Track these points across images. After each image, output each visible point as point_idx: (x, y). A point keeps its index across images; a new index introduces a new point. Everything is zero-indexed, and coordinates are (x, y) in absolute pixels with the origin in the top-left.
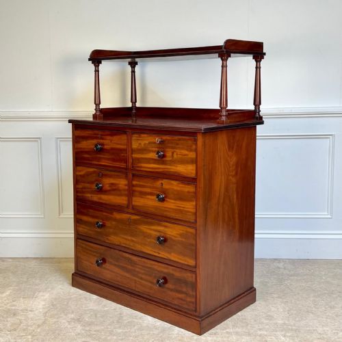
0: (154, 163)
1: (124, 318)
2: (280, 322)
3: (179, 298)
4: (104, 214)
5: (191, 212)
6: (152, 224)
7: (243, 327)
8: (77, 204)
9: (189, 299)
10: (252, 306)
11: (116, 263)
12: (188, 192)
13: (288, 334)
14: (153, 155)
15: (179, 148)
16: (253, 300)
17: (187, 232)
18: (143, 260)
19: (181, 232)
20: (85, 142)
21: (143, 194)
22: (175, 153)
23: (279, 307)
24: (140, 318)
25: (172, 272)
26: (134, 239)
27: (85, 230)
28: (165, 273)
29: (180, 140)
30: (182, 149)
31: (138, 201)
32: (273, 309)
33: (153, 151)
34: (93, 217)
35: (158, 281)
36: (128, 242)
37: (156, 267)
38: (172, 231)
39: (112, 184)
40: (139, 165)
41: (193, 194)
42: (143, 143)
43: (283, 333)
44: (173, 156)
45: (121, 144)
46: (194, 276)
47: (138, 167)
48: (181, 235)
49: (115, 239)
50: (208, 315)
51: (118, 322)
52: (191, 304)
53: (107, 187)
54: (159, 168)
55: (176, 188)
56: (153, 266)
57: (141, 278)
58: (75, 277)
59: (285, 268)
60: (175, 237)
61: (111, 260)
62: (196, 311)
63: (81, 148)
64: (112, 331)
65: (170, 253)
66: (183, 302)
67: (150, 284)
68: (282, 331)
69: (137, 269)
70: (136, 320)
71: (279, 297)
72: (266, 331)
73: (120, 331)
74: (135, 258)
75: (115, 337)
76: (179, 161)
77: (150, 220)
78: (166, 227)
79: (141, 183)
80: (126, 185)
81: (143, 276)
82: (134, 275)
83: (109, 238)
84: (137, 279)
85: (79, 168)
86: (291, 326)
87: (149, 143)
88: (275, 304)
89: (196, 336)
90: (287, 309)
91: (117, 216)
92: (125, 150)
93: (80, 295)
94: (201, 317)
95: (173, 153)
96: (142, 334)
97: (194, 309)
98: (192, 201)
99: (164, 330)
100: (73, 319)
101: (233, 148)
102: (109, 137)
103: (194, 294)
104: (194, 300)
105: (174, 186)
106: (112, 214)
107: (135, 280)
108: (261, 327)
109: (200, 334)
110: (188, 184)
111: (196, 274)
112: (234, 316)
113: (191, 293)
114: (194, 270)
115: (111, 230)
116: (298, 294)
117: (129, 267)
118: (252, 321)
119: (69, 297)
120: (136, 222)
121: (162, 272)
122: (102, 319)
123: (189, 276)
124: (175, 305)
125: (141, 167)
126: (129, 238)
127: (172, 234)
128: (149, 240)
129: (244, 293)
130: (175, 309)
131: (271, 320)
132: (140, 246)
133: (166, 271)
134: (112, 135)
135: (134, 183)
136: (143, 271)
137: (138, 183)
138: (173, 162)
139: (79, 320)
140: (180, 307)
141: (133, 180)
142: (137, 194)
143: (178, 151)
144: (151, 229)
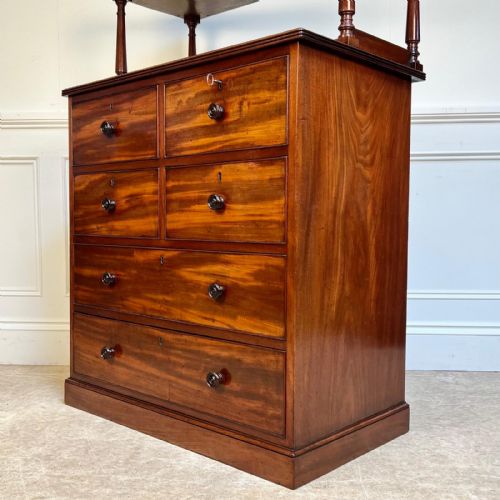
0: (206, 135)
1: (142, 455)
2: (462, 466)
3: (251, 411)
4: (119, 257)
5: (277, 222)
6: (201, 262)
7: (385, 474)
8: (76, 247)
9: (271, 412)
10: (402, 438)
11: (138, 351)
12: (271, 180)
13: (482, 489)
14: (204, 119)
15: (253, 89)
16: (404, 428)
17: (267, 266)
18: (185, 337)
19: (257, 268)
20: (88, 126)
21: (185, 204)
22: (245, 103)
23: (456, 440)
24: (175, 456)
25: (237, 355)
26: (168, 298)
27: (87, 294)
28: (224, 360)
29: (254, 71)
30: (260, 89)
31: (177, 220)
32: (445, 444)
33: (203, 111)
34: (99, 267)
35: (210, 377)
36: (157, 307)
37: (207, 350)
38: (239, 270)
39: (131, 196)
40: (179, 146)
41: (281, 183)
42: (184, 98)
43: (472, 487)
44: (241, 110)
45: (146, 113)
46: (281, 358)
47: (177, 151)
48: (257, 275)
49: (136, 304)
50: (312, 446)
51: (127, 462)
52: (275, 421)
53: (123, 204)
54: (214, 143)
55: (245, 177)
56: (202, 349)
57: (181, 376)
58: (71, 386)
59: (457, 384)
60: (244, 280)
61: (128, 347)
62: (284, 435)
63: (82, 140)
64: (108, 479)
65: (234, 317)
66: (260, 419)
67: (195, 387)
68: (470, 483)
69: (173, 358)
70: (164, 460)
71: (453, 425)
72: (435, 482)
73: (122, 478)
74: (169, 337)
75: (108, 491)
76: (252, 119)
77: (197, 255)
78: (227, 263)
79: (182, 183)
80: (155, 193)
81: (184, 371)
82: (169, 372)
83: (126, 303)
84: (172, 378)
85: (78, 178)
86: (486, 473)
87: (197, 95)
88: (446, 435)
89: (283, 491)
90: (472, 443)
91: (140, 257)
92: (153, 122)
93: (74, 417)
94: (296, 450)
95: (241, 103)
96: (168, 486)
97: (281, 432)
98: (279, 198)
99: (217, 478)
100: (39, 456)
101: (366, 106)
102: (126, 106)
103: (282, 398)
104: (280, 412)
105: (244, 173)
106: (131, 255)
107: (170, 381)
108: (422, 475)
109: (293, 486)
110: (271, 163)
111: (285, 355)
112: (367, 456)
113: (275, 396)
114: (280, 346)
115: (130, 287)
116: (490, 419)
117: (160, 355)
118: (405, 464)
119: (50, 420)
120: (172, 264)
121: (218, 358)
122: (96, 457)
123: (270, 361)
124: (244, 425)
125: (182, 149)
126: (160, 297)
127: (239, 276)
128: (194, 295)
129: (387, 410)
130: (244, 435)
131: (443, 462)
132: (179, 311)
133: (225, 354)
134: (131, 99)
135: (170, 184)
136: (183, 361)
137: (176, 183)
138: (242, 123)
139: (48, 458)
140: (253, 428)
141: (167, 179)
142: (175, 206)
143: (250, 96)
144: (199, 273)
